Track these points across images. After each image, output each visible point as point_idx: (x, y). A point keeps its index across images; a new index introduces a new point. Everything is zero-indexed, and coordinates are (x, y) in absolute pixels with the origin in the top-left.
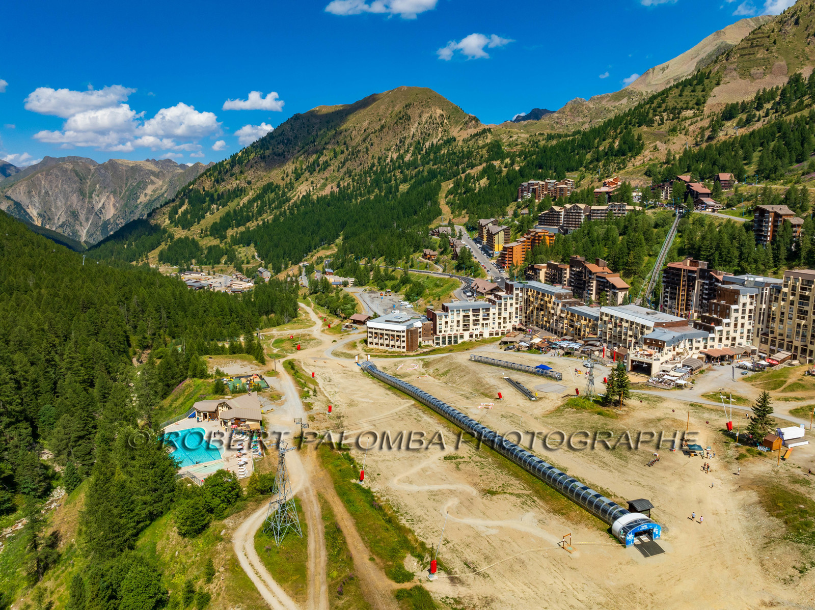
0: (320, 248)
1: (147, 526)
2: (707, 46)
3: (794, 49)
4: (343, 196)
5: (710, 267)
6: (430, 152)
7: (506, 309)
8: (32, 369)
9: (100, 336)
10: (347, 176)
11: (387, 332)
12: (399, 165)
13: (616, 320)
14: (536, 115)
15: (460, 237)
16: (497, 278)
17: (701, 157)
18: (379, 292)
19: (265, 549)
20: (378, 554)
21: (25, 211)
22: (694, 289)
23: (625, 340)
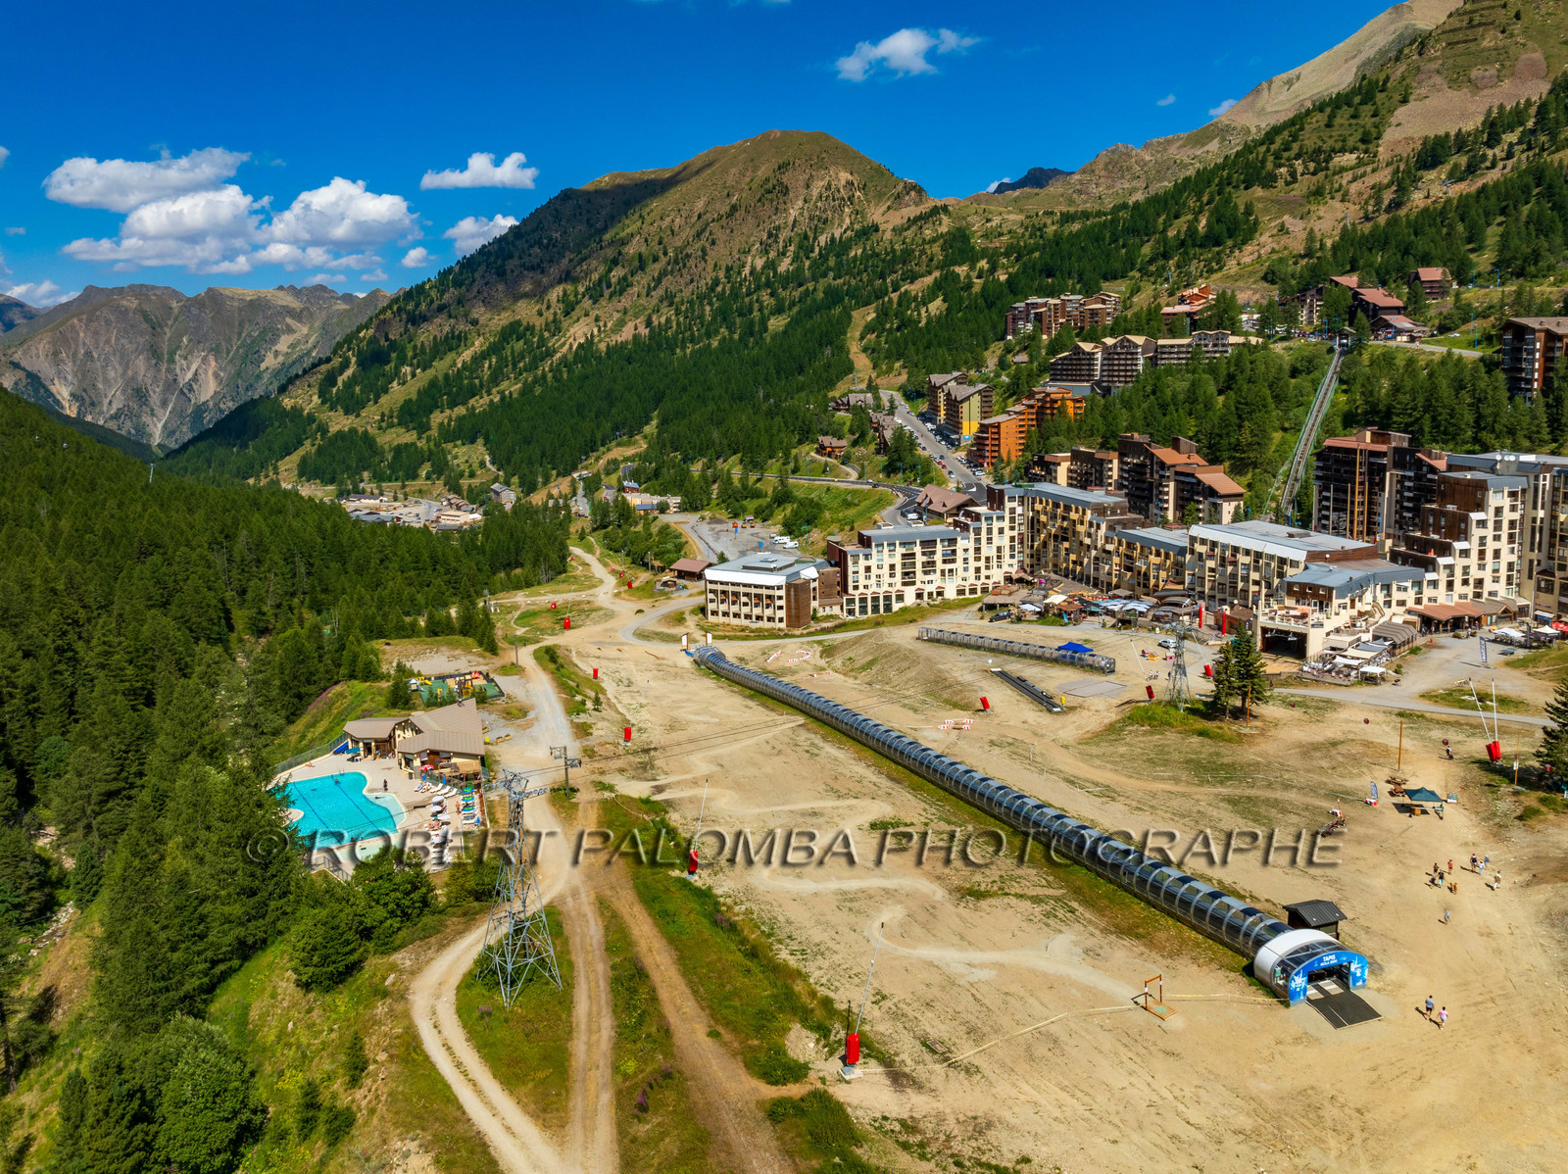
0: (614, 443)
1: (232, 971)
2: (1375, 35)
3: (1558, 27)
4: (658, 342)
5: (1416, 443)
6: (828, 254)
7: (990, 540)
8: (27, 665)
9: (173, 607)
10: (666, 303)
11: (747, 590)
12: (768, 279)
13: (1223, 552)
14: (1037, 178)
15: (892, 411)
16: (970, 486)
17: (1379, 240)
18: (730, 524)
19: (476, 1014)
20: (728, 1024)
21: (47, 390)
22: (1383, 490)
23: (1245, 591)
